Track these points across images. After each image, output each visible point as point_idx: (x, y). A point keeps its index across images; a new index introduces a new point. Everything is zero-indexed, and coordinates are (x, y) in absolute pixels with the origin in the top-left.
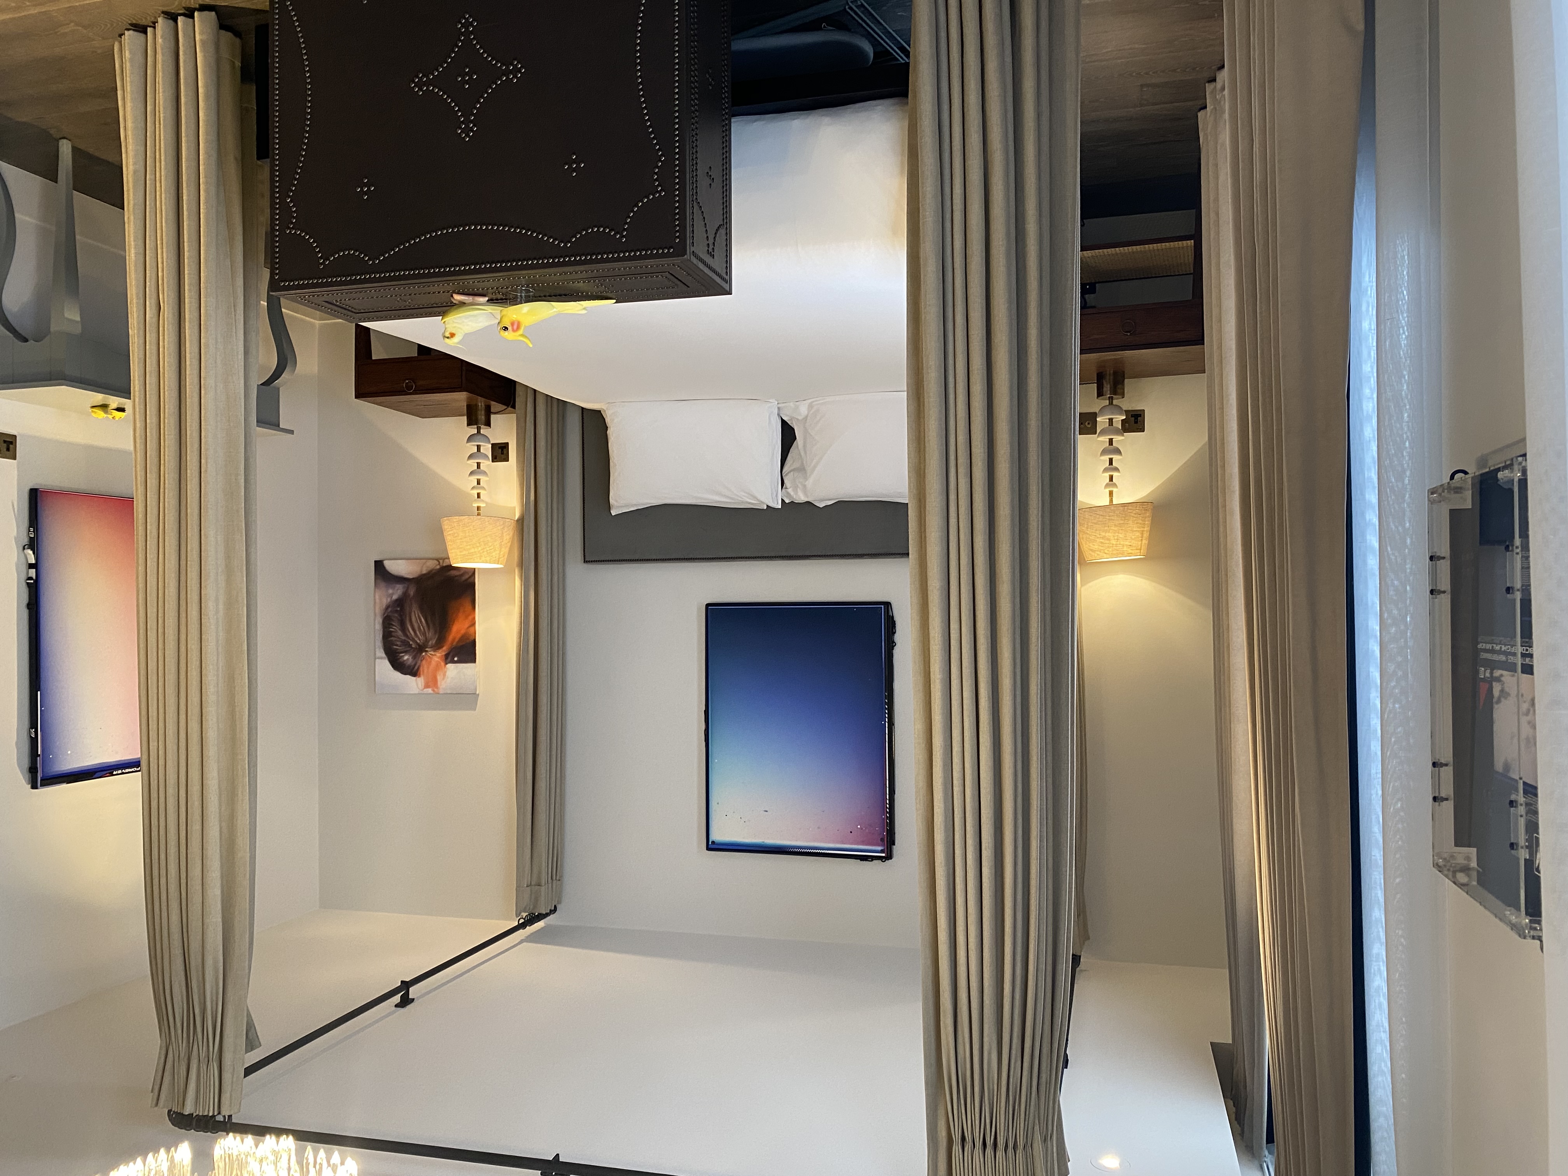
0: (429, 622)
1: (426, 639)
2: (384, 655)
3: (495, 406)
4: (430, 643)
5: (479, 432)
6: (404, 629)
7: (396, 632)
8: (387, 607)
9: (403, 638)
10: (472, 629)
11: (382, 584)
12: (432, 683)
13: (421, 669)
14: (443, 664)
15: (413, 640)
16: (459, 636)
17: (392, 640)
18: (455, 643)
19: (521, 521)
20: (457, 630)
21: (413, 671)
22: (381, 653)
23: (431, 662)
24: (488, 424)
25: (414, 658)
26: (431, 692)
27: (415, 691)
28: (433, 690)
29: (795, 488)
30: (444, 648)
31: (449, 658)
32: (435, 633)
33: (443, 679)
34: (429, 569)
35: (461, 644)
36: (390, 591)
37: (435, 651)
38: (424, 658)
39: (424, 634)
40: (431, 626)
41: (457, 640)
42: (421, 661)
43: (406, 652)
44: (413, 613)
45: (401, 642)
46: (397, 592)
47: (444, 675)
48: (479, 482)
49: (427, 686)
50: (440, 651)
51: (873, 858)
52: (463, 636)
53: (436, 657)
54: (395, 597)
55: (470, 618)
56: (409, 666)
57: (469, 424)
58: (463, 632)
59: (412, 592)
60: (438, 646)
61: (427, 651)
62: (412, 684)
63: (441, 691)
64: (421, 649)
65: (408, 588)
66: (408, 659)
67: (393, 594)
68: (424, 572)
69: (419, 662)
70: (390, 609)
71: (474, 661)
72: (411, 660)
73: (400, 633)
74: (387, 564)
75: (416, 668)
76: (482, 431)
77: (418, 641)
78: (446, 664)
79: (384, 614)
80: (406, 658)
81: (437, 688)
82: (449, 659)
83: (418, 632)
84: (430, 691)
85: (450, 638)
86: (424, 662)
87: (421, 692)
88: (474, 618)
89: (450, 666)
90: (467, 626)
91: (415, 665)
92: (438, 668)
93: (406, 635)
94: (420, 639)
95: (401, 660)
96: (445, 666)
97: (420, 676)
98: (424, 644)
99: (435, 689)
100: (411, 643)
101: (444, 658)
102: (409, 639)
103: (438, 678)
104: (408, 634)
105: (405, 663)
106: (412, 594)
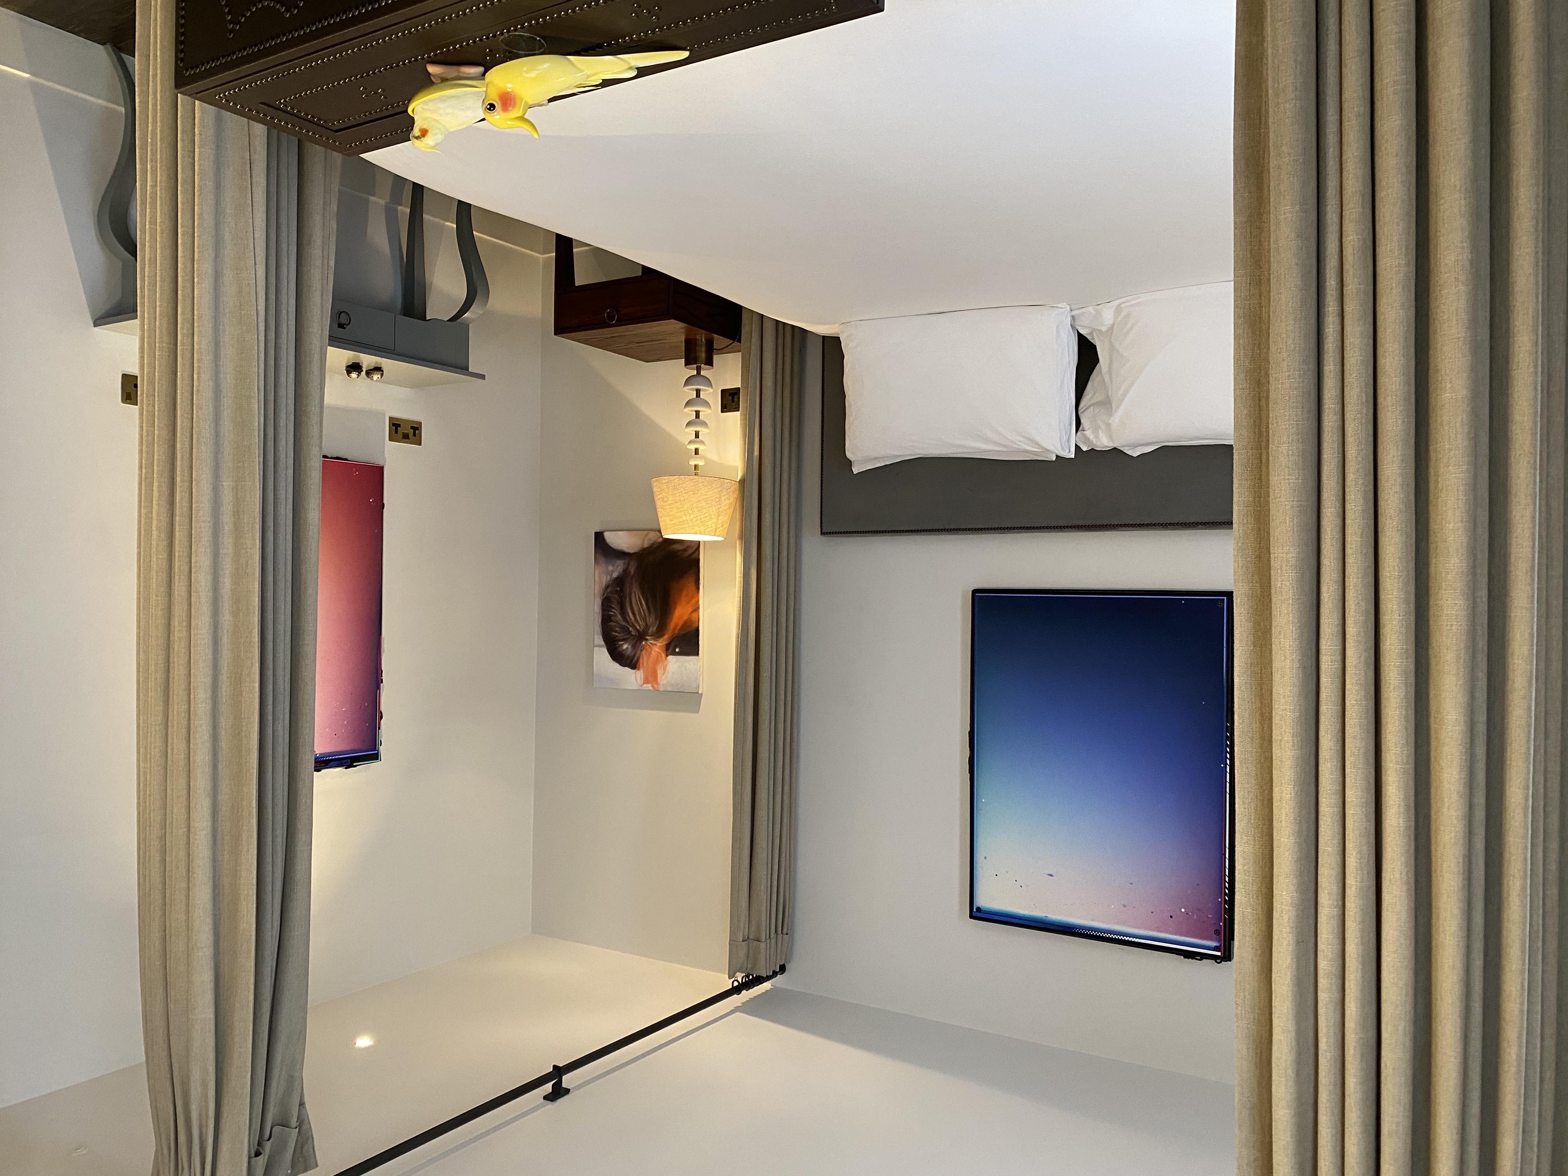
0: (651, 606)
1: (646, 624)
2: (602, 643)
3: (719, 341)
4: (650, 631)
5: (699, 373)
6: (623, 613)
7: (615, 616)
8: (607, 587)
9: (624, 623)
10: (694, 615)
11: (602, 560)
12: (652, 677)
13: (641, 661)
14: (663, 655)
15: (633, 626)
16: (681, 623)
17: (611, 626)
18: (676, 632)
19: (742, 482)
20: (679, 615)
21: (632, 663)
22: (599, 640)
23: (650, 653)
24: (710, 363)
25: (634, 647)
26: (651, 688)
27: (635, 686)
28: (653, 686)
29: (1096, 430)
30: (666, 637)
31: (670, 649)
32: (656, 619)
33: (664, 674)
34: (651, 542)
35: (683, 632)
36: (611, 568)
37: (655, 640)
38: (643, 647)
39: (645, 620)
40: (652, 609)
41: (679, 628)
42: (642, 650)
43: (624, 640)
44: (633, 594)
45: (621, 628)
46: (616, 569)
47: (665, 669)
48: (697, 436)
49: (646, 681)
50: (661, 640)
51: (1203, 956)
52: (686, 623)
53: (657, 647)
54: (615, 575)
55: (694, 601)
56: (629, 657)
57: (687, 364)
58: (685, 618)
59: (632, 570)
60: (658, 634)
61: (647, 640)
62: (631, 678)
63: (662, 689)
64: (641, 637)
65: (628, 564)
66: (627, 648)
67: (613, 571)
68: (646, 546)
69: (639, 652)
70: (609, 590)
71: (697, 654)
72: (630, 649)
73: (619, 617)
74: (607, 535)
75: (636, 658)
76: (703, 373)
77: (638, 628)
78: (667, 656)
79: (603, 595)
81: (657, 683)
82: (670, 651)
83: (638, 617)
84: (649, 687)
85: (672, 625)
86: (644, 652)
87: (640, 688)
88: (698, 601)
89: (670, 657)
90: (690, 610)
91: (634, 655)
92: (657, 661)
93: (625, 619)
94: (640, 626)
95: (620, 649)
96: (666, 659)
97: (639, 670)
98: (644, 630)
99: (655, 685)
100: (631, 629)
101: (665, 648)
102: (629, 624)
103: (658, 672)
104: (628, 618)
105: (624, 652)
106: (632, 571)
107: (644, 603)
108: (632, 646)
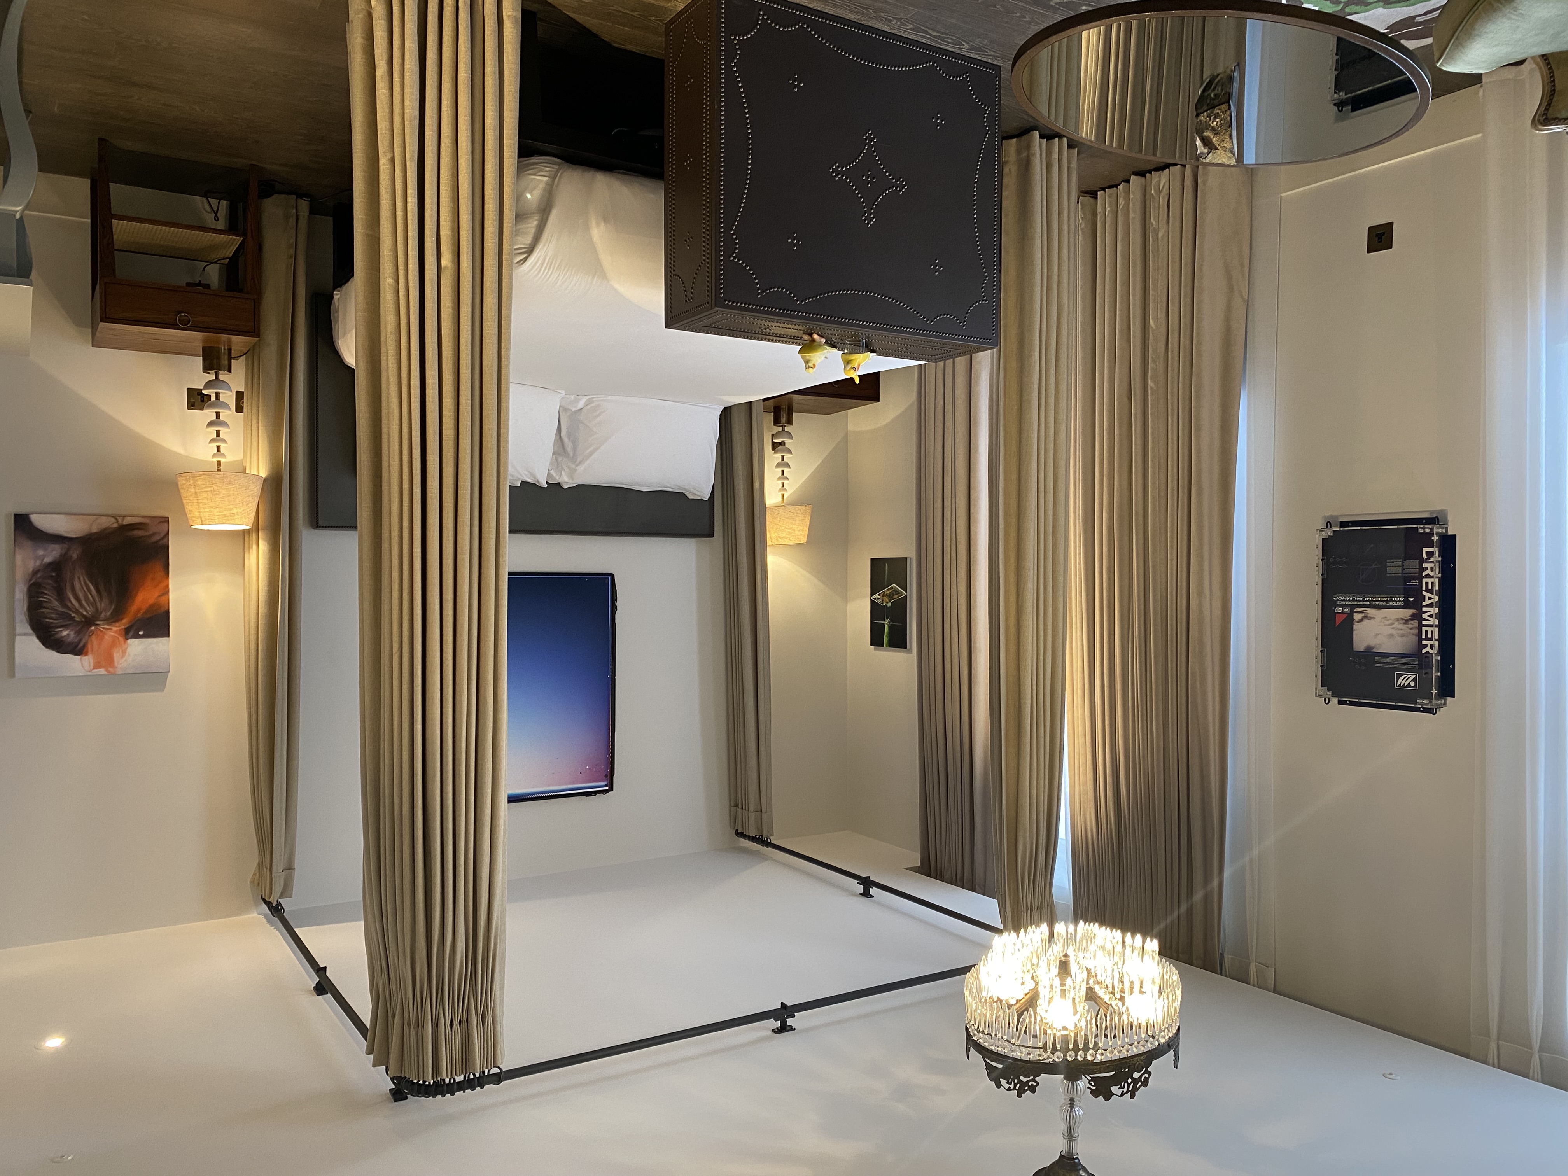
0: (102, 591)
1: (97, 609)
2: (31, 631)
3: (237, 350)
4: (103, 615)
5: (216, 376)
6: (62, 599)
7: (50, 601)
8: (35, 572)
9: (61, 609)
10: (163, 598)
11: (28, 544)
12: (107, 661)
13: (89, 646)
14: (122, 639)
15: (77, 612)
16: (144, 608)
17: (43, 612)
18: (139, 615)
20: (143, 599)
21: (77, 650)
23: (102, 639)
24: (229, 369)
25: (78, 633)
26: (104, 672)
27: (79, 672)
28: (107, 670)
30: (124, 621)
31: (131, 632)
32: (111, 603)
33: (122, 657)
34: (101, 528)
35: (148, 616)
36: (41, 552)
37: (109, 624)
38: (93, 632)
39: (94, 604)
40: (104, 594)
41: (142, 612)
42: (90, 636)
43: (65, 627)
44: (76, 579)
45: (58, 614)
46: (51, 553)
47: (124, 652)
48: (218, 434)
49: (97, 666)
50: (117, 624)
51: (596, 793)
52: (152, 606)
53: (113, 631)
54: (47, 560)
55: (163, 585)
56: (70, 644)
57: (207, 369)
58: (151, 601)
59: (75, 554)
60: (114, 618)
61: (98, 625)
62: (74, 665)
63: (119, 671)
64: (89, 622)
65: (69, 549)
66: (68, 635)
67: (44, 556)
69: (87, 637)
70: (39, 575)
71: (168, 636)
72: (72, 634)
73: (56, 604)
74: (36, 520)
75: (81, 644)
76: (221, 377)
77: (85, 613)
78: (127, 639)
79: (30, 580)
80: (65, 633)
81: (113, 667)
82: (131, 634)
83: (84, 603)
84: (102, 671)
85: (133, 609)
86: (93, 637)
87: (89, 673)
88: (168, 586)
89: (131, 641)
90: (157, 595)
91: (80, 640)
92: (114, 644)
93: (65, 606)
94: (88, 611)
95: (58, 636)
96: (125, 642)
97: (86, 654)
98: (93, 616)
99: (111, 670)
100: (73, 615)
101: (123, 633)
102: (70, 610)
103: (115, 655)
104: (69, 604)
105: (64, 639)
106: (75, 556)
107: (92, 588)
108: (75, 633)
